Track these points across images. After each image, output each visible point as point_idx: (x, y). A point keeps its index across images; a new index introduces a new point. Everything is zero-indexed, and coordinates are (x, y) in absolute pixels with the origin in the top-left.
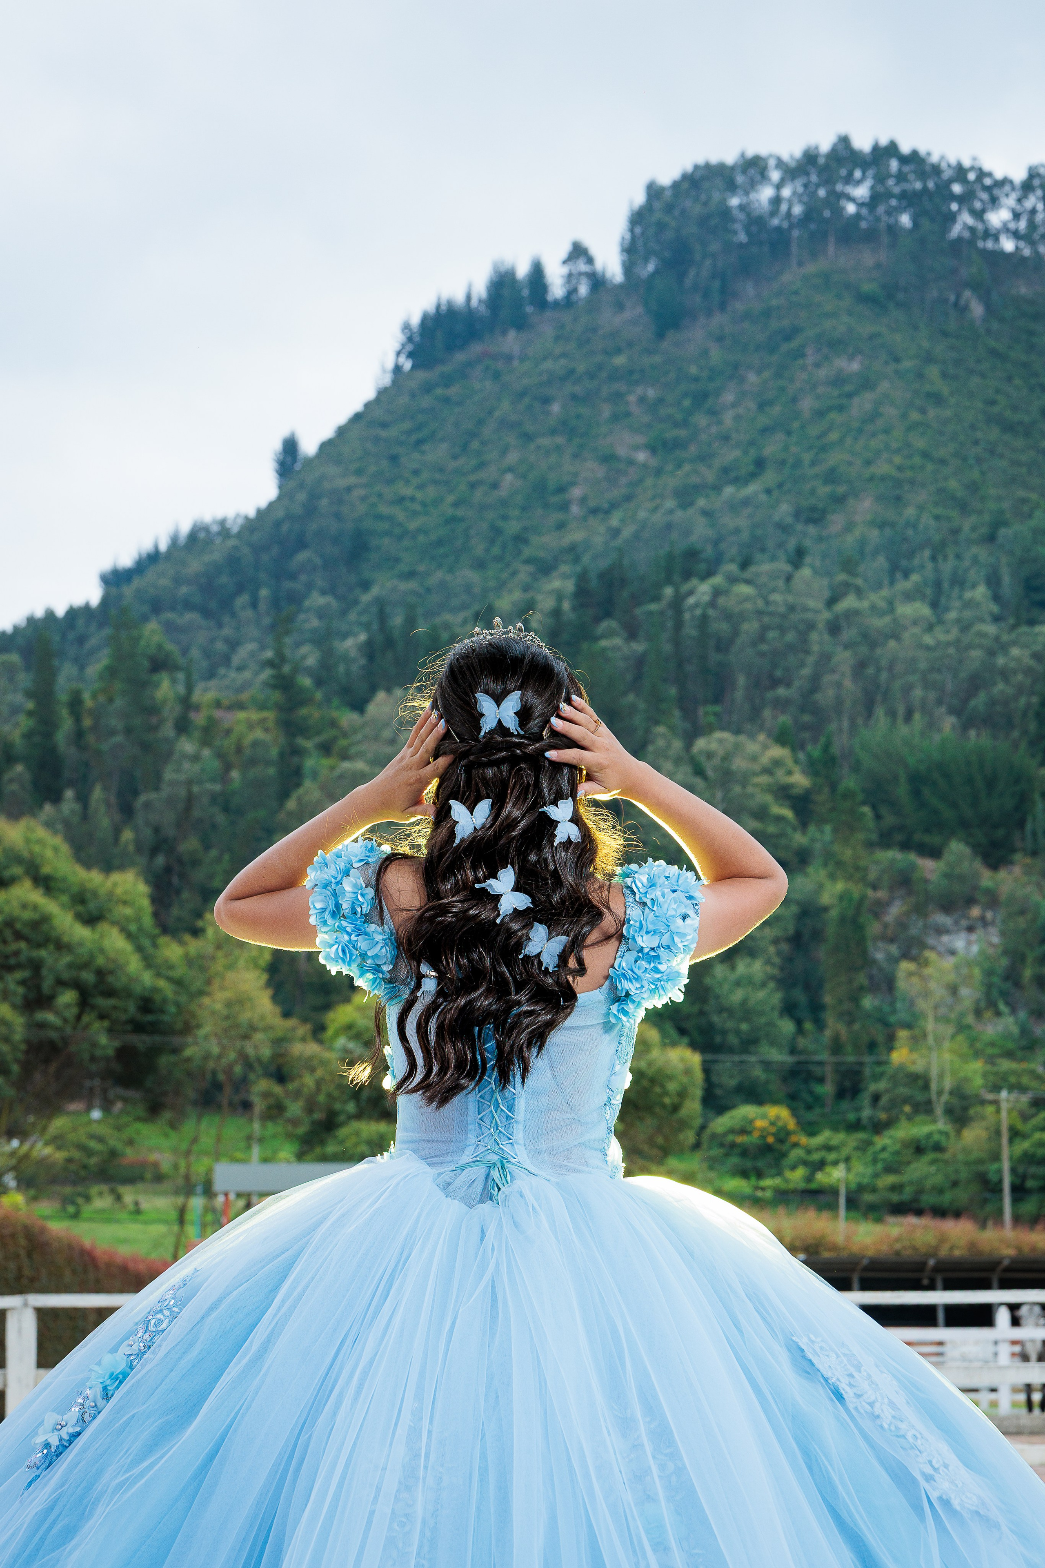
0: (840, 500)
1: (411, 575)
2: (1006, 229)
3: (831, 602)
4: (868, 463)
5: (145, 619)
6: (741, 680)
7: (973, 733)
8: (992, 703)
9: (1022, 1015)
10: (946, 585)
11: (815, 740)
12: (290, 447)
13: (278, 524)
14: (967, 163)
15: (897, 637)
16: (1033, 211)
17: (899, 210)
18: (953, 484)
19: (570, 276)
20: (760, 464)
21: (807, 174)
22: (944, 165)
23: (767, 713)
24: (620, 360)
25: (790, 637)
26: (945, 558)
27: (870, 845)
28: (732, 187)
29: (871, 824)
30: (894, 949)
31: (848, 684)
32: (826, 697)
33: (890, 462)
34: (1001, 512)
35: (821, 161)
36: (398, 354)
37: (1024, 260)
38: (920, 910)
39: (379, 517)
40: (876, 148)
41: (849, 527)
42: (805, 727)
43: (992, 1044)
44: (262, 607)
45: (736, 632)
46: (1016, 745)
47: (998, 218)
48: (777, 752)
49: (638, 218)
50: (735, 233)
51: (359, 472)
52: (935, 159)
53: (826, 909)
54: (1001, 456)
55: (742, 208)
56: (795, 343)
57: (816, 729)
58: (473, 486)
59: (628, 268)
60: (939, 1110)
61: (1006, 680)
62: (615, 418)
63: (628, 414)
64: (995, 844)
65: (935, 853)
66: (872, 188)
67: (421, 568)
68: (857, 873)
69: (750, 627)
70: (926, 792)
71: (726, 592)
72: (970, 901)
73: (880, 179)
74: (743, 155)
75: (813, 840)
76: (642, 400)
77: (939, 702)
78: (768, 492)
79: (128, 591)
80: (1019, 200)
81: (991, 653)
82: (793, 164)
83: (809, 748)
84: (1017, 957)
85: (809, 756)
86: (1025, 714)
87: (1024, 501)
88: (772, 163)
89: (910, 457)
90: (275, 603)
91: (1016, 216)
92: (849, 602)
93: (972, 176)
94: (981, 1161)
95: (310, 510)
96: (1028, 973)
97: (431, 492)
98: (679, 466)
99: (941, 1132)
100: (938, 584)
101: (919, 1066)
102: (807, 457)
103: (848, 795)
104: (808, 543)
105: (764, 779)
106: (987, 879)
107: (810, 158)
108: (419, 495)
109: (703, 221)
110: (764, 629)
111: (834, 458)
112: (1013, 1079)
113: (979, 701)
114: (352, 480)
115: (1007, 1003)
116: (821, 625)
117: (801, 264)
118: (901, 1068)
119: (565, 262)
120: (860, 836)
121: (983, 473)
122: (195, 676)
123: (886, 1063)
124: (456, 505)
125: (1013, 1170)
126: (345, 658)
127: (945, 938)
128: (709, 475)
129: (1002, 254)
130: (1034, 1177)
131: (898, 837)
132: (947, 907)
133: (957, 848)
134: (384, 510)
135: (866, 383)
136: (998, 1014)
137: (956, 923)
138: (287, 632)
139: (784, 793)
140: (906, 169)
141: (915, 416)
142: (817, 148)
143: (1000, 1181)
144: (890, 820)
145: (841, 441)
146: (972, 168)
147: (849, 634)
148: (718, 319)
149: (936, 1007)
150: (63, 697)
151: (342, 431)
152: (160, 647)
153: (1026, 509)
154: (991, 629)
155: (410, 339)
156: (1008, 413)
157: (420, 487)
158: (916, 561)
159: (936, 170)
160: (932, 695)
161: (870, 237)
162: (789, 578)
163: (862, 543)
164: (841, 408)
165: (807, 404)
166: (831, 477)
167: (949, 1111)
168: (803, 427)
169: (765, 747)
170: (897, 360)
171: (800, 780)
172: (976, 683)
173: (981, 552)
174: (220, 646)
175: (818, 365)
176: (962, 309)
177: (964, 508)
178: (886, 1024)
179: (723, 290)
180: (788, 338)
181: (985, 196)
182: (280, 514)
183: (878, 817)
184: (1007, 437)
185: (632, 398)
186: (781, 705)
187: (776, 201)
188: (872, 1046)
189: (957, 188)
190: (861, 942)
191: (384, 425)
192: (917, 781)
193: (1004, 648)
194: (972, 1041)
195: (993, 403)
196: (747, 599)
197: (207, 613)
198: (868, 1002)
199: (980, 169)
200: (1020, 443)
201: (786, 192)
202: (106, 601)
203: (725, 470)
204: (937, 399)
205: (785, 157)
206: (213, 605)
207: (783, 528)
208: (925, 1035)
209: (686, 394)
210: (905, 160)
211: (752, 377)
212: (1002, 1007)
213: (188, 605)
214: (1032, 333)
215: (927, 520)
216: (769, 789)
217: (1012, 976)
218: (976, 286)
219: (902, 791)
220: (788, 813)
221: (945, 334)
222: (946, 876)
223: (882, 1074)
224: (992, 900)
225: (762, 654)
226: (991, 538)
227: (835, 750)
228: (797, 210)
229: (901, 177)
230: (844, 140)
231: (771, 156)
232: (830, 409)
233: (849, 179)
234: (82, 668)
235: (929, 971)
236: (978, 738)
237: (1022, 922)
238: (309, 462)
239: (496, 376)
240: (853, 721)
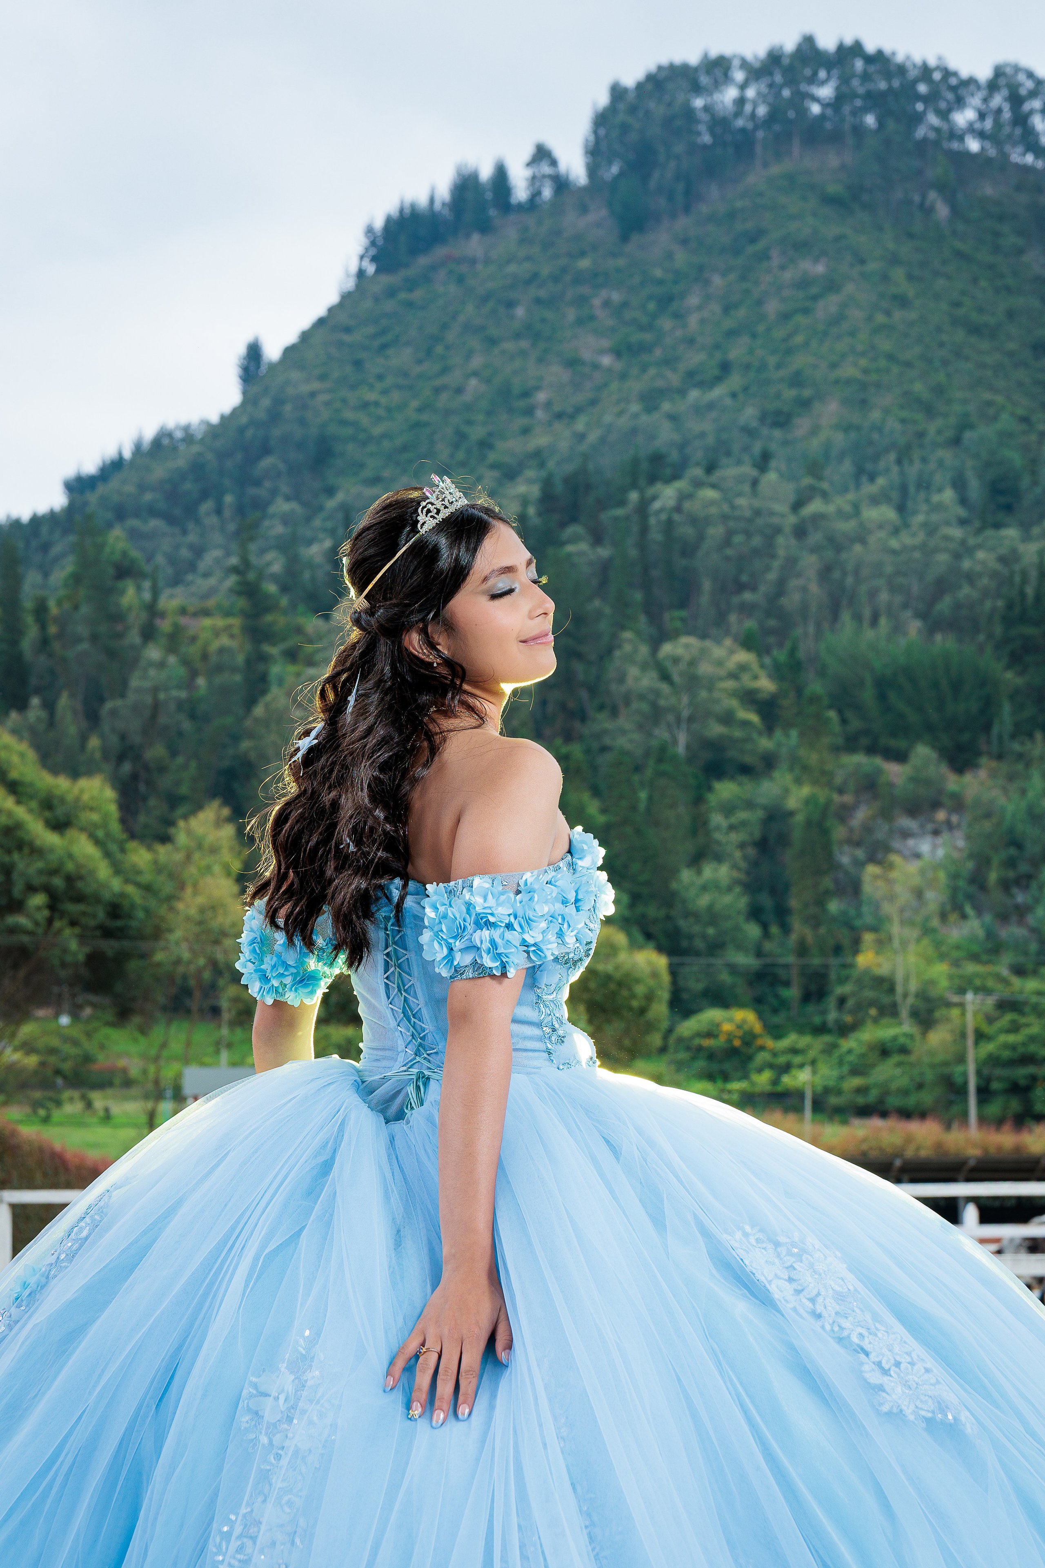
0: (805, 404)
1: (376, 480)
2: (971, 129)
3: (797, 506)
4: (834, 366)
5: (110, 525)
6: (707, 585)
7: (939, 637)
8: (958, 606)
9: (988, 918)
10: (912, 490)
11: (781, 645)
12: (254, 352)
13: (242, 430)
14: (932, 62)
15: (863, 541)
16: (999, 111)
17: (865, 110)
18: (918, 387)
19: (534, 178)
20: (725, 368)
21: (771, 74)
22: (908, 64)
23: (733, 618)
24: (584, 263)
25: (757, 541)
26: (911, 461)
27: (836, 749)
28: (697, 89)
29: (837, 729)
30: (860, 853)
31: (814, 588)
32: (791, 601)
33: (856, 365)
34: (966, 415)
35: (786, 61)
36: (362, 257)
37: (989, 161)
38: (886, 814)
39: (343, 423)
40: (841, 48)
41: (815, 431)
42: (770, 632)
43: (958, 947)
44: (227, 513)
45: (701, 537)
46: (981, 648)
47: (964, 117)
48: (743, 656)
49: (602, 120)
50: (699, 134)
51: (323, 377)
52: (900, 58)
53: (791, 814)
54: (967, 359)
55: (706, 109)
56: (760, 245)
57: (782, 634)
58: (437, 391)
59: (592, 170)
60: (904, 1013)
61: (972, 584)
62: (580, 322)
63: (592, 318)
64: (960, 748)
65: (901, 757)
66: (837, 89)
67: (386, 474)
68: (822, 777)
69: (716, 532)
70: (892, 696)
71: (690, 496)
72: (936, 805)
73: (845, 80)
74: (706, 56)
75: (779, 745)
76: (607, 304)
77: (905, 606)
78: (734, 395)
79: (92, 498)
80: (985, 100)
81: (957, 556)
82: (757, 65)
83: (775, 652)
84: (982, 861)
85: (775, 661)
86: (991, 618)
87: (989, 403)
88: (736, 63)
89: (875, 360)
90: (240, 510)
91: (982, 116)
92: (815, 506)
93: (937, 76)
94: (946, 1064)
95: (274, 416)
96: (993, 876)
97: (396, 397)
98: (644, 368)
99: (906, 1035)
100: (904, 488)
101: (884, 970)
102: (772, 360)
103: (814, 699)
104: (773, 447)
105: (730, 684)
106: (952, 782)
107: (774, 58)
108: (383, 400)
109: (668, 122)
110: (730, 534)
111: (800, 361)
112: (978, 982)
113: (944, 605)
114: (316, 385)
115: (973, 906)
116: (787, 530)
117: (766, 165)
118: (867, 971)
119: (528, 165)
120: (826, 740)
121: (948, 376)
122: (161, 583)
123: (851, 966)
124: (420, 410)
125: (979, 1073)
126: (311, 565)
127: (911, 842)
128: (674, 379)
129: (968, 154)
130: (1000, 1079)
131: (864, 741)
132: (914, 809)
133: (923, 752)
134: (349, 415)
135: (832, 286)
136: (964, 917)
137: (922, 826)
138: (252, 539)
139: (749, 698)
140: (872, 69)
141: (880, 318)
142: (781, 48)
143: (966, 1084)
144: (856, 724)
145: (806, 344)
146: (938, 68)
147: (815, 537)
148: (683, 223)
149: (902, 911)
150: (28, 604)
151: (305, 336)
152: (124, 554)
153: (991, 411)
154: (957, 533)
155: (373, 243)
156: (974, 315)
157: (385, 392)
158: (882, 465)
159: (901, 70)
160: (898, 599)
161: (835, 138)
162: (755, 483)
163: (828, 446)
164: (806, 311)
165: (772, 307)
166: (797, 380)
167: (915, 1014)
168: (768, 330)
169: (732, 652)
170: (862, 262)
171: (766, 685)
172: (942, 587)
173: (946, 455)
174: (185, 553)
175: (783, 268)
176: (928, 211)
177: (929, 411)
178: (852, 928)
179: (687, 192)
180: (753, 240)
181: (950, 96)
182: (244, 420)
183: (844, 721)
184: (973, 339)
185: (597, 302)
186: (746, 609)
187: (741, 101)
188: (838, 950)
189: (922, 88)
190: (827, 846)
191: (348, 330)
192: (883, 685)
193: (970, 551)
194: (938, 945)
195: (957, 305)
196: (712, 503)
197: (171, 520)
198: (834, 906)
199: (946, 69)
200: (985, 345)
201: (751, 93)
202: (70, 510)
203: (690, 374)
204: (902, 301)
205: (749, 56)
206: (177, 512)
207: (749, 432)
208: (890, 939)
209: (650, 298)
210: (870, 59)
211: (717, 281)
212: (969, 910)
213: (152, 512)
214: (997, 234)
215: (893, 424)
216: (734, 694)
217: (977, 880)
218: (942, 187)
219: (868, 695)
220: (754, 718)
221: (911, 236)
222: (914, 780)
223: (848, 977)
224: (958, 804)
225: (728, 559)
226: (956, 441)
227: (801, 654)
228: (762, 111)
229: (866, 77)
230: (809, 41)
231: (735, 56)
232: (795, 312)
233: (812, 80)
234: (46, 575)
235: (894, 875)
236: (944, 642)
237: (987, 826)
238: (272, 367)
239: (460, 280)
240: (818, 625)
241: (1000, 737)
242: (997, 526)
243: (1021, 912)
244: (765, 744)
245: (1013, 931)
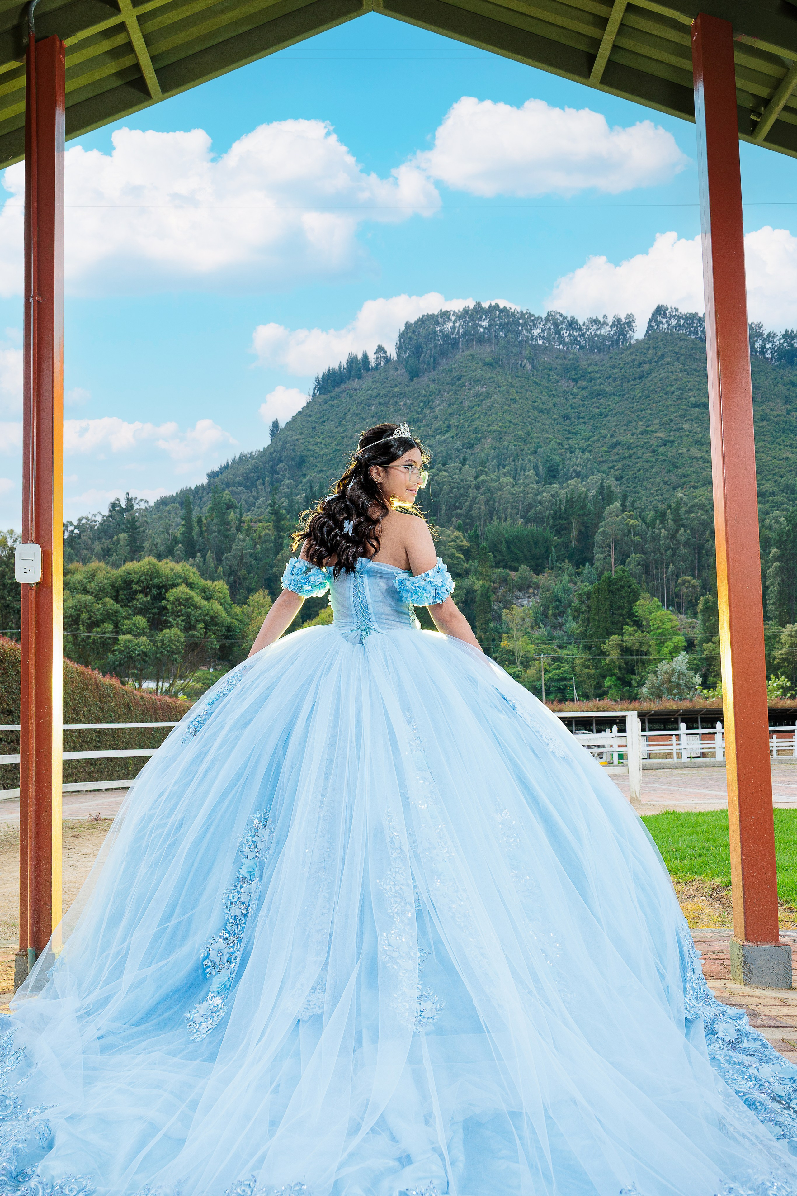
0: (479, 440)
1: (321, 471)
2: (539, 336)
3: (476, 478)
4: (489, 425)
5: (224, 490)
6: (444, 507)
7: (529, 525)
8: (537, 513)
9: (548, 628)
10: (519, 471)
11: (471, 529)
12: (276, 424)
13: (272, 454)
14: (525, 311)
15: (501, 490)
16: (550, 329)
17: (500, 330)
18: (520, 433)
19: (377, 358)
20: (449, 427)
21: (465, 317)
22: (516, 313)
23: (453, 519)
24: (396, 389)
25: (462, 491)
26: (518, 460)
27: (492, 567)
28: (437, 323)
29: (492, 560)
30: (501, 605)
31: (483, 507)
32: (475, 513)
33: (497, 425)
34: (538, 443)
35: (470, 312)
36: (314, 389)
37: (546, 348)
38: (511, 590)
39: (308, 450)
40: (491, 307)
41: (482, 450)
42: (467, 524)
43: (538, 639)
44: (267, 485)
45: (441, 490)
46: (545, 529)
47: (536, 332)
48: (457, 533)
49: (402, 336)
50: (439, 340)
51: (301, 434)
52: (513, 310)
53: (476, 591)
54: (538, 422)
55: (441, 331)
56: (461, 382)
57: (471, 525)
58: (343, 438)
59: (399, 355)
60: (518, 664)
61: (542, 506)
62: (395, 411)
63: (400, 410)
64: (537, 566)
65: (516, 570)
66: (489, 322)
67: (324, 469)
68: (487, 577)
69: (447, 487)
70: (512, 547)
71: (437, 475)
72: (529, 587)
73: (492, 319)
74: (441, 311)
75: (471, 566)
76: (405, 404)
77: (517, 514)
78: (453, 437)
79: (217, 479)
80: (544, 325)
81: (536, 495)
82: (460, 314)
83: (469, 532)
84: (546, 607)
85: (469, 535)
86: (548, 517)
87: (547, 438)
88: (452, 313)
89: (504, 423)
90: (272, 483)
91: (543, 331)
92: (483, 477)
93: (526, 316)
94: (534, 681)
95: (284, 448)
96: (550, 612)
97: (328, 440)
98: (419, 429)
99: (519, 671)
100: (516, 470)
101: (510, 648)
102: (466, 424)
103: (484, 549)
104: (467, 456)
105: (453, 544)
106: (535, 578)
107: (466, 311)
108: (323, 441)
109: (427, 336)
110: (452, 488)
111: (476, 424)
112: (545, 651)
113: (532, 513)
114: (299, 437)
115: (543, 624)
116: (472, 486)
117: (463, 352)
118: (504, 648)
119: (375, 353)
120: (488, 564)
121: (532, 428)
122: (243, 511)
123: (499, 646)
124: (337, 445)
125: (545, 684)
126: (298, 502)
127: (520, 600)
128: (431, 432)
129: (539, 345)
130: (553, 686)
131: (502, 564)
132: (520, 590)
133: (524, 567)
134: (311, 447)
135: (489, 396)
136: (540, 628)
137: (524, 595)
138: (276, 494)
139: (460, 548)
140: (502, 314)
141: (506, 407)
142: (468, 308)
143: (541, 688)
144: (499, 557)
145: (479, 418)
146: (527, 313)
147: (483, 489)
148: (433, 374)
149: (517, 625)
150: (195, 520)
151: (294, 418)
152: (229, 500)
153: (548, 441)
154: (535, 486)
155: (319, 384)
156: (541, 405)
157: (323, 439)
158: (507, 462)
159: (513, 314)
160: (515, 511)
161: (489, 340)
162: (461, 469)
163: (488, 455)
164: (479, 405)
165: (466, 404)
166: (476, 431)
167: (522, 663)
168: (465, 413)
169: (453, 532)
170: (499, 387)
171: (466, 544)
172: (530, 506)
173: (531, 458)
174: (251, 499)
175: (470, 389)
176: (523, 367)
177: (525, 442)
178: (499, 633)
179: (434, 362)
180: (459, 380)
181: (531, 323)
182: (272, 450)
183: (495, 557)
184: (540, 415)
185: (401, 403)
186: (458, 516)
187: (454, 328)
188: (493, 640)
189: (521, 321)
190: (489, 602)
191: (310, 416)
192: (509, 543)
193: (540, 493)
194: (530, 638)
195: (535, 402)
196: (445, 477)
197: (247, 488)
198: (491, 625)
199: (530, 313)
200: (545, 417)
201: (457, 325)
202: (209, 484)
203: (436, 430)
204: (515, 401)
205: (457, 311)
206: (248, 484)
207: (458, 450)
208: (513, 636)
209: (421, 402)
210: (501, 311)
211: (446, 395)
212: (541, 625)
213: (240, 485)
214: (549, 375)
215: (511, 447)
216: (454, 547)
217: (545, 614)
218: (528, 359)
219: (503, 547)
220: (462, 556)
221: (517, 376)
222: (520, 577)
223: (497, 651)
224: (537, 586)
225: (451, 497)
226: (535, 452)
227: (479, 532)
228: (461, 331)
229: (500, 317)
230: (479, 304)
231: (451, 311)
232: (475, 405)
233: (480, 319)
234: (201, 508)
235: (513, 612)
236: (531, 527)
237: (548, 594)
238: (282, 430)
239: (351, 397)
240: (485, 521)
241: (552, 561)
242: (550, 484)
243: (561, 625)
244: (466, 565)
245: (558, 632)
